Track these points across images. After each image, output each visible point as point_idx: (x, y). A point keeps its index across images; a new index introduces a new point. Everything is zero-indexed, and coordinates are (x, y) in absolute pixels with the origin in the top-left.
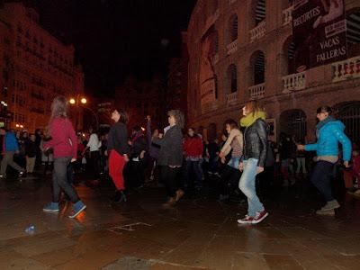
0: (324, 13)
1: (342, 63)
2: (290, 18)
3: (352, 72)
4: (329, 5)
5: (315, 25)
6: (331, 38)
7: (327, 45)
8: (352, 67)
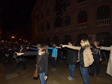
0: (62, 15)
1: (66, 27)
2: (55, 16)
3: (67, 29)
4: (63, 14)
5: (60, 18)
6: (63, 21)
7: (63, 23)
8: (67, 28)
